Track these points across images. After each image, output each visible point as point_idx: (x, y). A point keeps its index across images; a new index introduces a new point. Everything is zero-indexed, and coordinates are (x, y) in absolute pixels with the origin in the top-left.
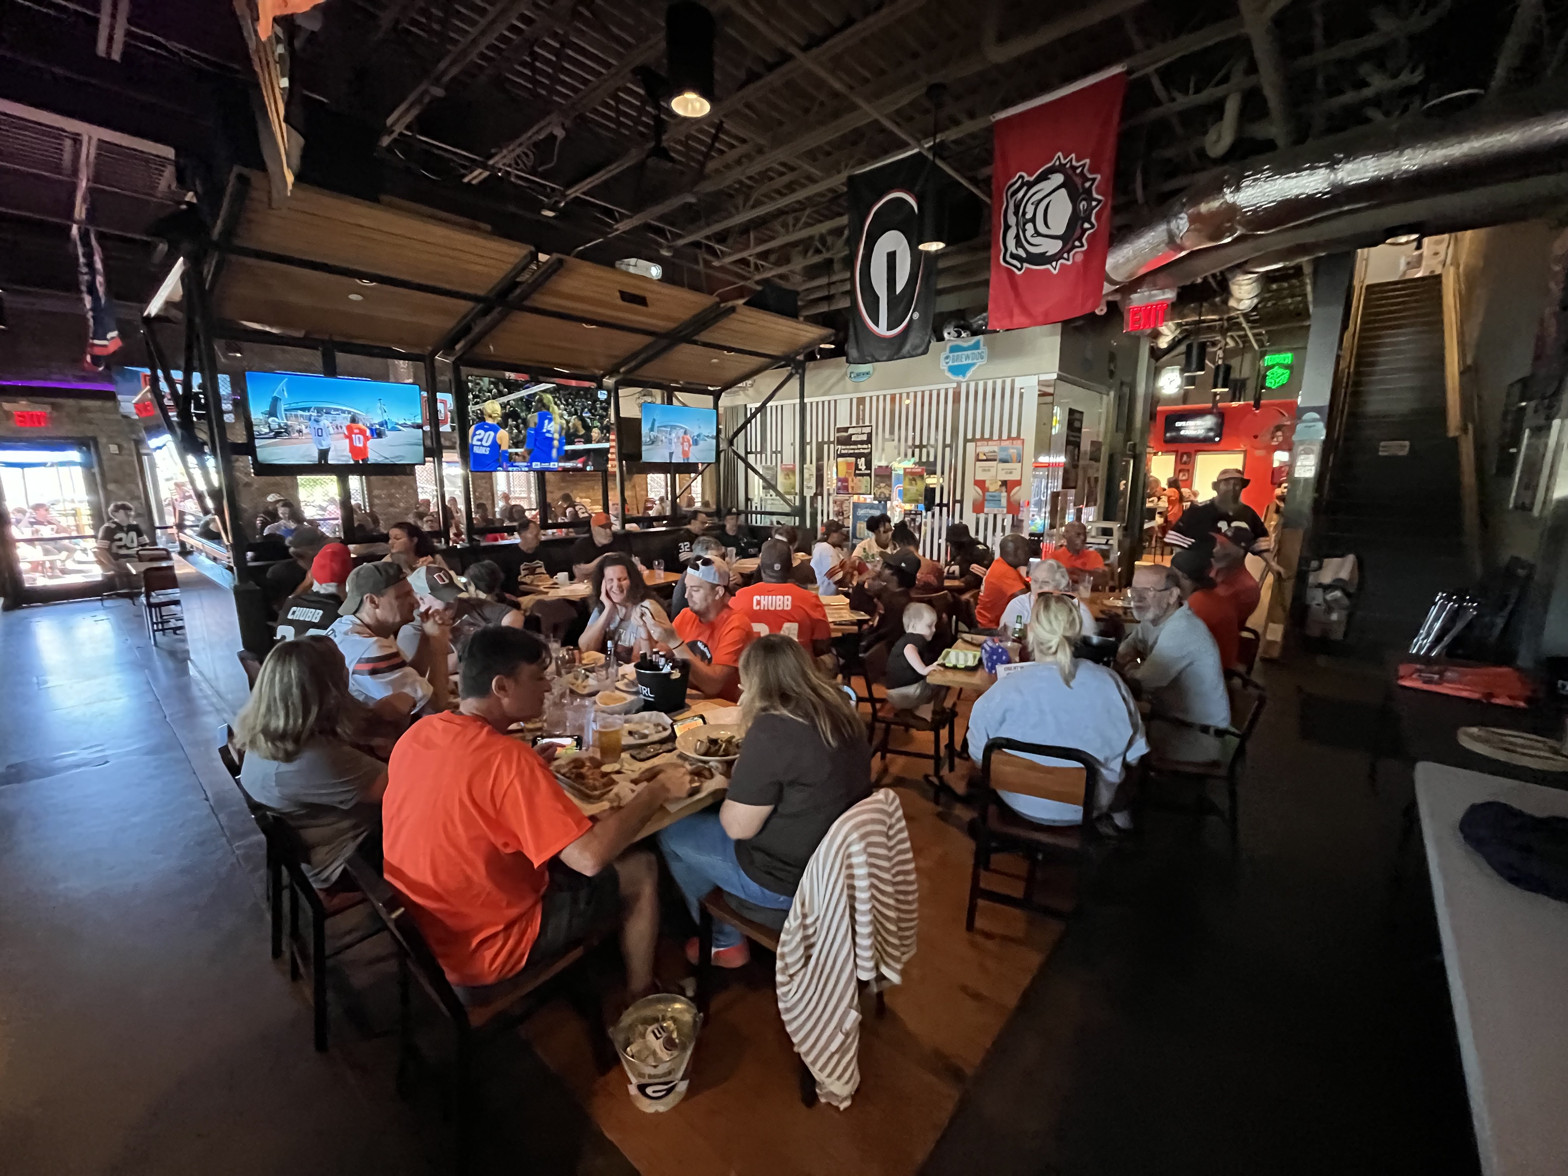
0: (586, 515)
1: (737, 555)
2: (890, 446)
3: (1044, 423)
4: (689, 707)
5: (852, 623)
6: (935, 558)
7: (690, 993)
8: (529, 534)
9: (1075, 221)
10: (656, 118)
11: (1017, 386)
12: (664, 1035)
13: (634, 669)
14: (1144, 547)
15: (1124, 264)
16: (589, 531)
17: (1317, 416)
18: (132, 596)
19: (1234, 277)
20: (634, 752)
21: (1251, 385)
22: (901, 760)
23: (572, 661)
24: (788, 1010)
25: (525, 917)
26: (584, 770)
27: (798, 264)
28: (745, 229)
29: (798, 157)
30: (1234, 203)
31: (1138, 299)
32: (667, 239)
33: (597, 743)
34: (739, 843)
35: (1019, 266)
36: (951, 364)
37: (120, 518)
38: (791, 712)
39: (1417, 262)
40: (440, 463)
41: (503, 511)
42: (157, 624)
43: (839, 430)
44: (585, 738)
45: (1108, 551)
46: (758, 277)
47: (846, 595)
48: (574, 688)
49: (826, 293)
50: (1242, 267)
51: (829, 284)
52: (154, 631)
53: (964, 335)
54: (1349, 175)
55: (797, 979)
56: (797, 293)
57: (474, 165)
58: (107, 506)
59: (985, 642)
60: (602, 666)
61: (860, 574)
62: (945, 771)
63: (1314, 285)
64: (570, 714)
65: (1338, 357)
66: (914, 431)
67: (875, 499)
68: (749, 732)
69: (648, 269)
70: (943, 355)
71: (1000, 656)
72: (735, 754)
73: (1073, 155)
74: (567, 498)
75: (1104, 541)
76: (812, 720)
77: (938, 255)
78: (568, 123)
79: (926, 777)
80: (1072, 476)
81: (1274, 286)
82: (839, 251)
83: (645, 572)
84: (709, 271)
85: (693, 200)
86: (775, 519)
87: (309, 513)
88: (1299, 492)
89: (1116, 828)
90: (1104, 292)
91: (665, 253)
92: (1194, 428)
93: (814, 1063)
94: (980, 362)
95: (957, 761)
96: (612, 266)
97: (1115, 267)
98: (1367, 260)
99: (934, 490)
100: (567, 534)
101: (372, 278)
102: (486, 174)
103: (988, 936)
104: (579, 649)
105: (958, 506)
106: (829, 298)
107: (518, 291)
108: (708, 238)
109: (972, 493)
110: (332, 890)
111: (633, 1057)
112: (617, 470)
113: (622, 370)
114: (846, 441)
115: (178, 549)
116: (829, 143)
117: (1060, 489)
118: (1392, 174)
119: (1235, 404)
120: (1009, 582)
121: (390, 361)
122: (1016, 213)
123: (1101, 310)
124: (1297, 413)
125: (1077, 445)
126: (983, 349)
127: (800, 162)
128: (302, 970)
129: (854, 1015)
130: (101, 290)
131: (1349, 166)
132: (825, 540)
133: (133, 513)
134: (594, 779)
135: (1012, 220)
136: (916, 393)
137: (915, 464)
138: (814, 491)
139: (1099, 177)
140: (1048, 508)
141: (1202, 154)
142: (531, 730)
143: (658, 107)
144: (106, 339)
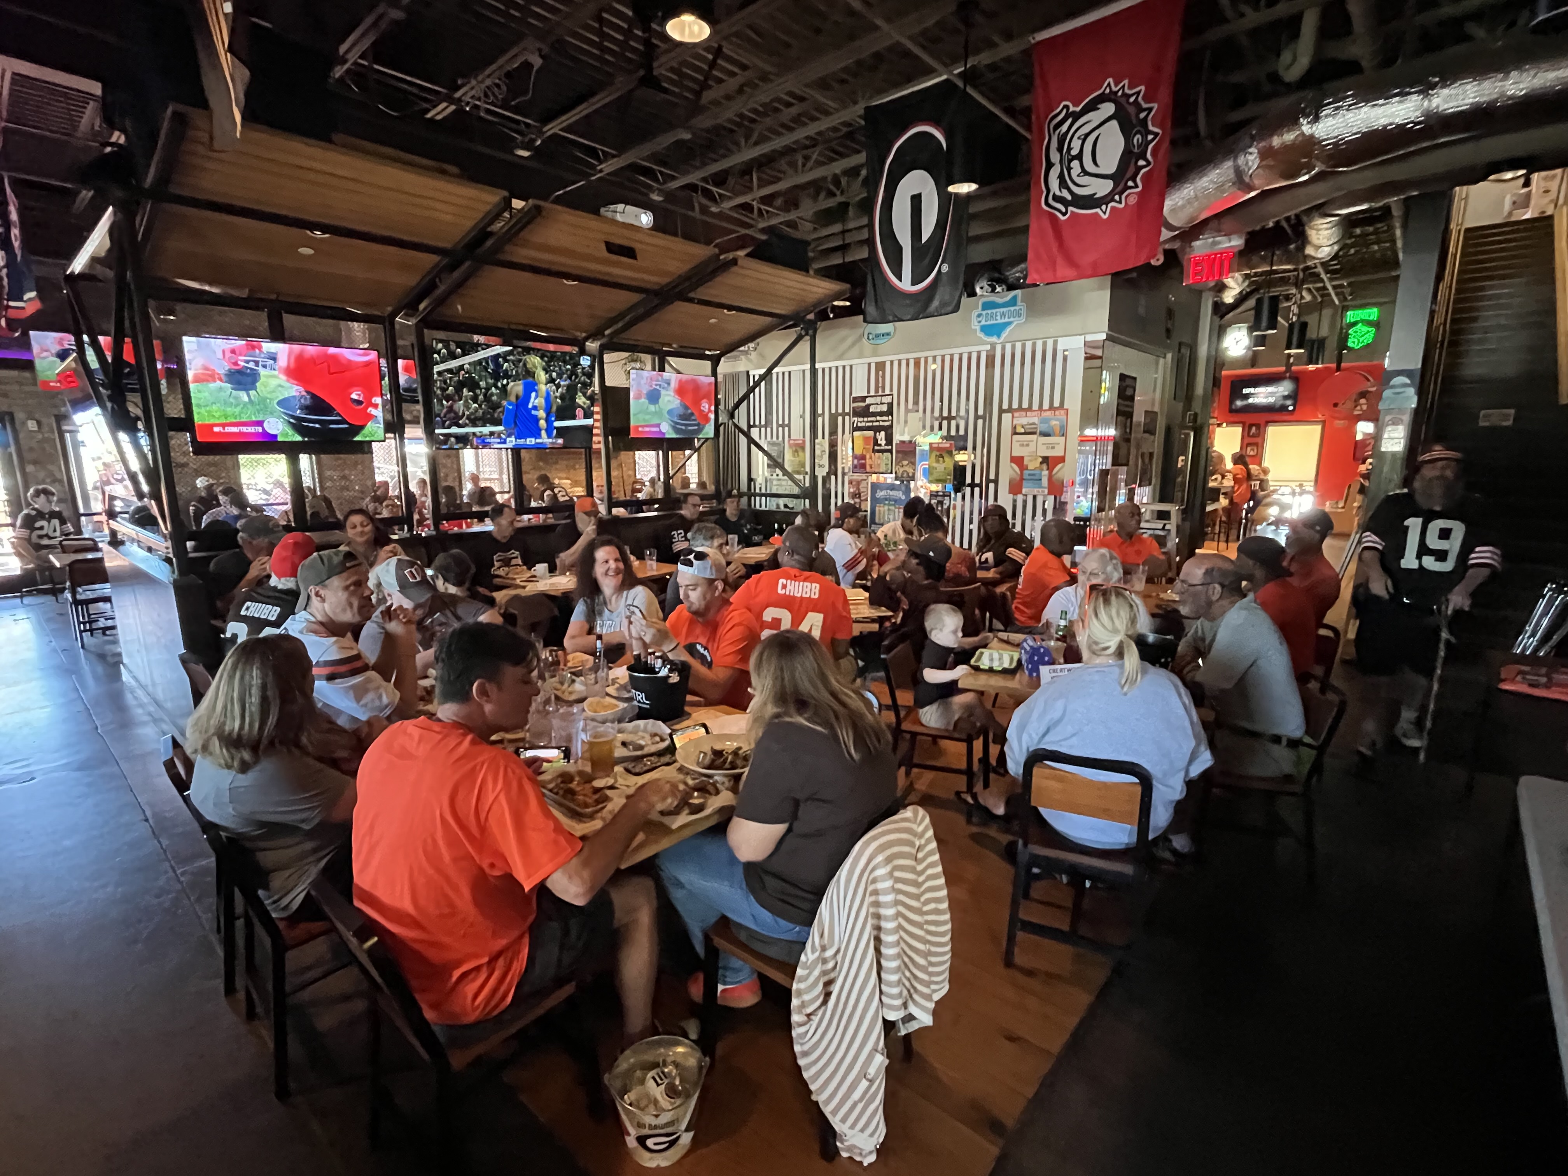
0: (567, 498)
1: (739, 543)
2: (914, 418)
3: (1091, 391)
4: (690, 714)
5: (873, 621)
6: (966, 546)
7: (694, 1036)
8: (504, 521)
9: (1129, 157)
10: (647, 43)
11: (1060, 348)
12: (666, 1081)
13: (627, 673)
14: (1207, 534)
15: (1183, 207)
16: (572, 516)
17: (1406, 380)
18: (55, 592)
19: (1310, 221)
20: (630, 766)
21: (1331, 345)
22: (929, 775)
23: (556, 663)
24: (805, 1054)
25: (510, 950)
26: (573, 785)
27: (808, 209)
28: (746, 170)
29: (807, 86)
30: (1312, 136)
31: (1201, 246)
32: (656, 180)
33: (587, 755)
34: (750, 867)
35: (1064, 210)
36: (983, 323)
37: (40, 503)
38: (808, 720)
39: (1525, 202)
40: (402, 438)
41: (471, 495)
42: (84, 623)
43: (855, 400)
44: (573, 750)
45: (1165, 537)
46: (762, 225)
47: (865, 588)
48: (559, 693)
49: (841, 243)
50: (1321, 210)
51: (843, 232)
52: (81, 632)
53: (998, 289)
54: (1446, 101)
55: (816, 1019)
56: (807, 243)
57: (438, 98)
58: (27, 489)
59: (1025, 640)
60: (590, 669)
61: (881, 565)
62: (978, 787)
63: (1405, 227)
64: (556, 722)
65: (1432, 313)
66: (941, 401)
67: (896, 478)
68: (759, 743)
69: (637, 217)
70: (975, 314)
71: (1041, 657)
72: (742, 768)
73: (1126, 82)
74: (545, 480)
75: (1161, 526)
76: (832, 728)
77: (969, 196)
78: (546, 50)
79: (958, 794)
80: (1123, 452)
81: (1358, 231)
82: (856, 192)
83: (636, 563)
84: (705, 218)
85: (687, 136)
86: (782, 501)
87: (253, 497)
88: (1386, 469)
89: (1174, 852)
90: (1162, 239)
91: (656, 197)
92: (1262, 395)
93: (834, 1112)
94: (1016, 321)
95: (992, 776)
96: (597, 212)
97: (1173, 210)
98: (1466, 198)
99: (964, 467)
100: (545, 520)
101: (324, 229)
102: (453, 107)
103: (1030, 973)
104: (564, 649)
105: (992, 486)
106: (843, 248)
107: (489, 243)
108: (704, 180)
109: (1008, 472)
110: (294, 919)
111: (630, 1105)
112: (602, 446)
113: (607, 332)
114: (864, 412)
115: (108, 539)
116: (845, 70)
117: (1109, 466)
118: (1496, 100)
119: (1311, 367)
120: (1052, 572)
121: (342, 324)
122: (1060, 149)
123: (1158, 260)
124: (1384, 377)
125: (1129, 415)
126: (1021, 306)
127: (808, 90)
128: (259, 1010)
129: (880, 1060)
130: (16, 244)
131: (1446, 91)
132: (841, 526)
133: (55, 498)
134: (585, 795)
135: (1055, 157)
136: (943, 356)
137: (943, 438)
138: (826, 469)
139: (1155, 106)
140: (1096, 489)
141: (1275, 78)
142: (511, 741)
143: (647, 29)
144: (21, 300)
